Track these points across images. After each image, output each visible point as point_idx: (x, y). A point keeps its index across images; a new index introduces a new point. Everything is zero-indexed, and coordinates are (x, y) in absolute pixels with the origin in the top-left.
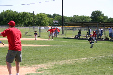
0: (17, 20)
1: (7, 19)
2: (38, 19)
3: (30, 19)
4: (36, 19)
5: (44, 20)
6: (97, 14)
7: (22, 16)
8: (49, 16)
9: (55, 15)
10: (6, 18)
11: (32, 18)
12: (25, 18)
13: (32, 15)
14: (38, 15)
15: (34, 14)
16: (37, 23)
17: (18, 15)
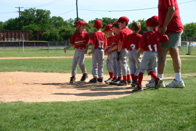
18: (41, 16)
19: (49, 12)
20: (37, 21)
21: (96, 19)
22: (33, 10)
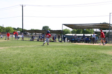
5: (11, 31)
6: (46, 28)
8: (15, 29)
9: (18, 28)
11: (2, 29)
14: (7, 28)
15: (3, 27)
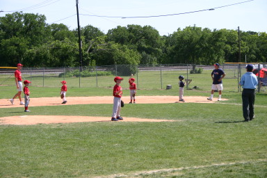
0: (198, 49)
1: (176, 49)
2: (263, 44)
3: (238, 46)
4: (255, 45)
7: (210, 39)
10: (174, 47)
11: (243, 42)
12: (218, 44)
13: (244, 37)
16: (257, 54)
17: (202, 38)
18: (31, 23)
19: (43, 18)
20: (26, 32)
21: (119, 27)
22: (19, 14)
